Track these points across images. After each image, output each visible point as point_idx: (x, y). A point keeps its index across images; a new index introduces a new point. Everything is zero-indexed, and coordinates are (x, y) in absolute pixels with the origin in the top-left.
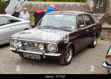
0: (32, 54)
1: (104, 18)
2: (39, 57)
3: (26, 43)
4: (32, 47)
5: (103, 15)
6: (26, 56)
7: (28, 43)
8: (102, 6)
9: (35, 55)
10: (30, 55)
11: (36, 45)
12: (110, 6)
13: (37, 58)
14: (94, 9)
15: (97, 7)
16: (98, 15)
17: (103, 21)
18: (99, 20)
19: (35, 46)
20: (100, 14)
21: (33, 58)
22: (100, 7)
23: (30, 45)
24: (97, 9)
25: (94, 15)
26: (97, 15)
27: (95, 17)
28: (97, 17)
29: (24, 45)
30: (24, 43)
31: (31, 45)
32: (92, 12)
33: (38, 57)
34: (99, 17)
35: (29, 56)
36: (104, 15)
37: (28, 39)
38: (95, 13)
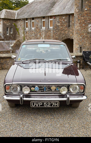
0: (47, 102)
1: (16, 45)
2: (57, 104)
3: (37, 87)
4: (46, 92)
5: (14, 42)
6: (36, 106)
7: (39, 87)
8: (12, 33)
9: (50, 103)
10: (43, 103)
11: (53, 88)
12: (20, 33)
13: (54, 106)
14: (5, 36)
15: (7, 34)
16: (10, 42)
17: (15, 48)
18: (11, 47)
19: (51, 90)
20: (11, 41)
21: (47, 106)
22: (10, 34)
23: (43, 89)
24: (7, 36)
25: (5, 42)
26: (8, 42)
27: (7, 44)
28: (8, 44)
29: (33, 90)
30: (32, 88)
31: (45, 90)
32: (3, 39)
33: (55, 104)
34: (11, 44)
35: (40, 105)
36: (16, 42)
37: (40, 82)
38: (6, 40)
